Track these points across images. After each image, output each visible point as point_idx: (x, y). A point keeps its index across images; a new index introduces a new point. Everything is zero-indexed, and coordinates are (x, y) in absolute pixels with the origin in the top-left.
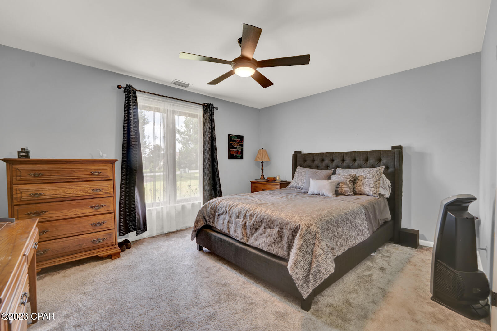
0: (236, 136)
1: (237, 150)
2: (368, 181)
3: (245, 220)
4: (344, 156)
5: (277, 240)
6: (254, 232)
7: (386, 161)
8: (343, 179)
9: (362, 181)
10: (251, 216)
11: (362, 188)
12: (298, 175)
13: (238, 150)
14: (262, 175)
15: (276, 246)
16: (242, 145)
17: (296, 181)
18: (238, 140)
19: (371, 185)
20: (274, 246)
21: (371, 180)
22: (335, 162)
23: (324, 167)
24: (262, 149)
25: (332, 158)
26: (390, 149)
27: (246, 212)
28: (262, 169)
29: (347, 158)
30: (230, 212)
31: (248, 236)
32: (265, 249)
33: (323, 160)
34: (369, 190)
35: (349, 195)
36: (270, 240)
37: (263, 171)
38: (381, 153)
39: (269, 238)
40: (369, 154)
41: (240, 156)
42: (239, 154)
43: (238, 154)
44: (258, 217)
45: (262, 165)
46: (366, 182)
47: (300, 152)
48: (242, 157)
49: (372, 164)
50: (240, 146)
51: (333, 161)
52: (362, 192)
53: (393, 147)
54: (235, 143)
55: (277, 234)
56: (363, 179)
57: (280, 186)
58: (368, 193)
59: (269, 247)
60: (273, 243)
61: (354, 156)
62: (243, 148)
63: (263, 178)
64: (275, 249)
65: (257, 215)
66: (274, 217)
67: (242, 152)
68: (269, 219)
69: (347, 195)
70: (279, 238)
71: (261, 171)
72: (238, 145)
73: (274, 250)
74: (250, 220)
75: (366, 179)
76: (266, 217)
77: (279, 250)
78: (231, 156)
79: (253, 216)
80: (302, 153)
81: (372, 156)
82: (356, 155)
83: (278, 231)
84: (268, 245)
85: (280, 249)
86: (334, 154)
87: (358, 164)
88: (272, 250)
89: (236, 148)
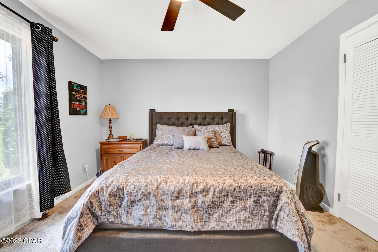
0: (80, 85)
1: (80, 103)
2: (224, 134)
3: (194, 200)
4: (197, 115)
5: (255, 212)
6: (213, 212)
7: (226, 119)
8: (209, 134)
9: (220, 135)
10: (205, 191)
11: (222, 140)
12: (163, 133)
13: (82, 104)
14: (111, 134)
15: (254, 220)
16: (86, 98)
17: (162, 138)
18: (82, 91)
19: (227, 137)
20: (251, 220)
21: (225, 134)
22: (190, 120)
23: (180, 124)
24: (110, 104)
25: (187, 117)
26: (227, 111)
27: (192, 188)
28: (110, 128)
29: (199, 117)
30: (158, 193)
31: (205, 219)
32: (240, 228)
33: (178, 119)
34: (226, 142)
35: (216, 147)
36: (245, 215)
37: (112, 130)
38: (224, 114)
39: (243, 213)
40: (215, 114)
41: (83, 111)
42: (83, 109)
43: (81, 109)
44: (217, 190)
45: (110, 123)
46: (223, 136)
47: (154, 110)
48: (86, 114)
49: (218, 122)
50: (83, 99)
51: (187, 119)
52: (221, 143)
53: (229, 110)
54: (78, 94)
55: (254, 205)
56: (220, 133)
57: (142, 145)
58: (226, 144)
59: (245, 224)
60: (249, 218)
61: (205, 115)
62: (87, 102)
63: (112, 138)
64: (253, 224)
65: (215, 189)
66: (243, 185)
67: (85, 107)
68: (237, 189)
69: (215, 147)
70: (257, 209)
71: (109, 130)
72: (81, 97)
73: (251, 225)
74: (204, 197)
75: (222, 133)
76: (231, 188)
77: (258, 223)
78: (73, 111)
79: (208, 191)
80: (156, 111)
81: (217, 116)
82: (207, 114)
83: (255, 201)
84: (243, 222)
85: (259, 221)
86: (189, 113)
87: (208, 122)
88: (250, 227)
89: (79, 101)
